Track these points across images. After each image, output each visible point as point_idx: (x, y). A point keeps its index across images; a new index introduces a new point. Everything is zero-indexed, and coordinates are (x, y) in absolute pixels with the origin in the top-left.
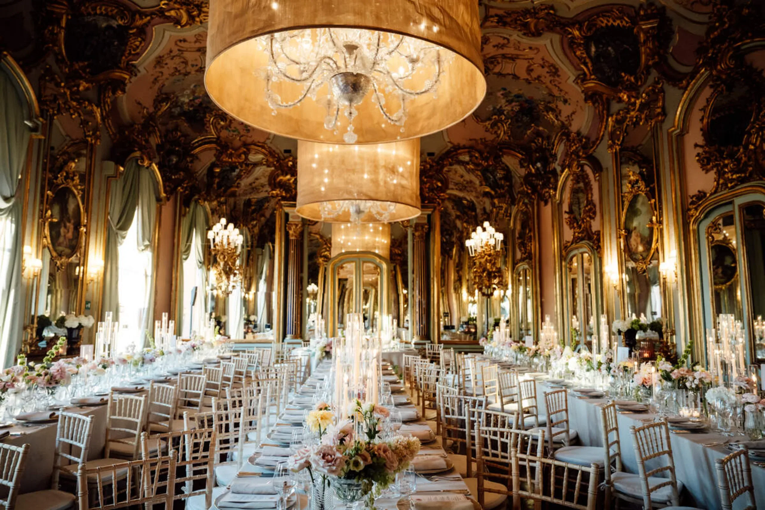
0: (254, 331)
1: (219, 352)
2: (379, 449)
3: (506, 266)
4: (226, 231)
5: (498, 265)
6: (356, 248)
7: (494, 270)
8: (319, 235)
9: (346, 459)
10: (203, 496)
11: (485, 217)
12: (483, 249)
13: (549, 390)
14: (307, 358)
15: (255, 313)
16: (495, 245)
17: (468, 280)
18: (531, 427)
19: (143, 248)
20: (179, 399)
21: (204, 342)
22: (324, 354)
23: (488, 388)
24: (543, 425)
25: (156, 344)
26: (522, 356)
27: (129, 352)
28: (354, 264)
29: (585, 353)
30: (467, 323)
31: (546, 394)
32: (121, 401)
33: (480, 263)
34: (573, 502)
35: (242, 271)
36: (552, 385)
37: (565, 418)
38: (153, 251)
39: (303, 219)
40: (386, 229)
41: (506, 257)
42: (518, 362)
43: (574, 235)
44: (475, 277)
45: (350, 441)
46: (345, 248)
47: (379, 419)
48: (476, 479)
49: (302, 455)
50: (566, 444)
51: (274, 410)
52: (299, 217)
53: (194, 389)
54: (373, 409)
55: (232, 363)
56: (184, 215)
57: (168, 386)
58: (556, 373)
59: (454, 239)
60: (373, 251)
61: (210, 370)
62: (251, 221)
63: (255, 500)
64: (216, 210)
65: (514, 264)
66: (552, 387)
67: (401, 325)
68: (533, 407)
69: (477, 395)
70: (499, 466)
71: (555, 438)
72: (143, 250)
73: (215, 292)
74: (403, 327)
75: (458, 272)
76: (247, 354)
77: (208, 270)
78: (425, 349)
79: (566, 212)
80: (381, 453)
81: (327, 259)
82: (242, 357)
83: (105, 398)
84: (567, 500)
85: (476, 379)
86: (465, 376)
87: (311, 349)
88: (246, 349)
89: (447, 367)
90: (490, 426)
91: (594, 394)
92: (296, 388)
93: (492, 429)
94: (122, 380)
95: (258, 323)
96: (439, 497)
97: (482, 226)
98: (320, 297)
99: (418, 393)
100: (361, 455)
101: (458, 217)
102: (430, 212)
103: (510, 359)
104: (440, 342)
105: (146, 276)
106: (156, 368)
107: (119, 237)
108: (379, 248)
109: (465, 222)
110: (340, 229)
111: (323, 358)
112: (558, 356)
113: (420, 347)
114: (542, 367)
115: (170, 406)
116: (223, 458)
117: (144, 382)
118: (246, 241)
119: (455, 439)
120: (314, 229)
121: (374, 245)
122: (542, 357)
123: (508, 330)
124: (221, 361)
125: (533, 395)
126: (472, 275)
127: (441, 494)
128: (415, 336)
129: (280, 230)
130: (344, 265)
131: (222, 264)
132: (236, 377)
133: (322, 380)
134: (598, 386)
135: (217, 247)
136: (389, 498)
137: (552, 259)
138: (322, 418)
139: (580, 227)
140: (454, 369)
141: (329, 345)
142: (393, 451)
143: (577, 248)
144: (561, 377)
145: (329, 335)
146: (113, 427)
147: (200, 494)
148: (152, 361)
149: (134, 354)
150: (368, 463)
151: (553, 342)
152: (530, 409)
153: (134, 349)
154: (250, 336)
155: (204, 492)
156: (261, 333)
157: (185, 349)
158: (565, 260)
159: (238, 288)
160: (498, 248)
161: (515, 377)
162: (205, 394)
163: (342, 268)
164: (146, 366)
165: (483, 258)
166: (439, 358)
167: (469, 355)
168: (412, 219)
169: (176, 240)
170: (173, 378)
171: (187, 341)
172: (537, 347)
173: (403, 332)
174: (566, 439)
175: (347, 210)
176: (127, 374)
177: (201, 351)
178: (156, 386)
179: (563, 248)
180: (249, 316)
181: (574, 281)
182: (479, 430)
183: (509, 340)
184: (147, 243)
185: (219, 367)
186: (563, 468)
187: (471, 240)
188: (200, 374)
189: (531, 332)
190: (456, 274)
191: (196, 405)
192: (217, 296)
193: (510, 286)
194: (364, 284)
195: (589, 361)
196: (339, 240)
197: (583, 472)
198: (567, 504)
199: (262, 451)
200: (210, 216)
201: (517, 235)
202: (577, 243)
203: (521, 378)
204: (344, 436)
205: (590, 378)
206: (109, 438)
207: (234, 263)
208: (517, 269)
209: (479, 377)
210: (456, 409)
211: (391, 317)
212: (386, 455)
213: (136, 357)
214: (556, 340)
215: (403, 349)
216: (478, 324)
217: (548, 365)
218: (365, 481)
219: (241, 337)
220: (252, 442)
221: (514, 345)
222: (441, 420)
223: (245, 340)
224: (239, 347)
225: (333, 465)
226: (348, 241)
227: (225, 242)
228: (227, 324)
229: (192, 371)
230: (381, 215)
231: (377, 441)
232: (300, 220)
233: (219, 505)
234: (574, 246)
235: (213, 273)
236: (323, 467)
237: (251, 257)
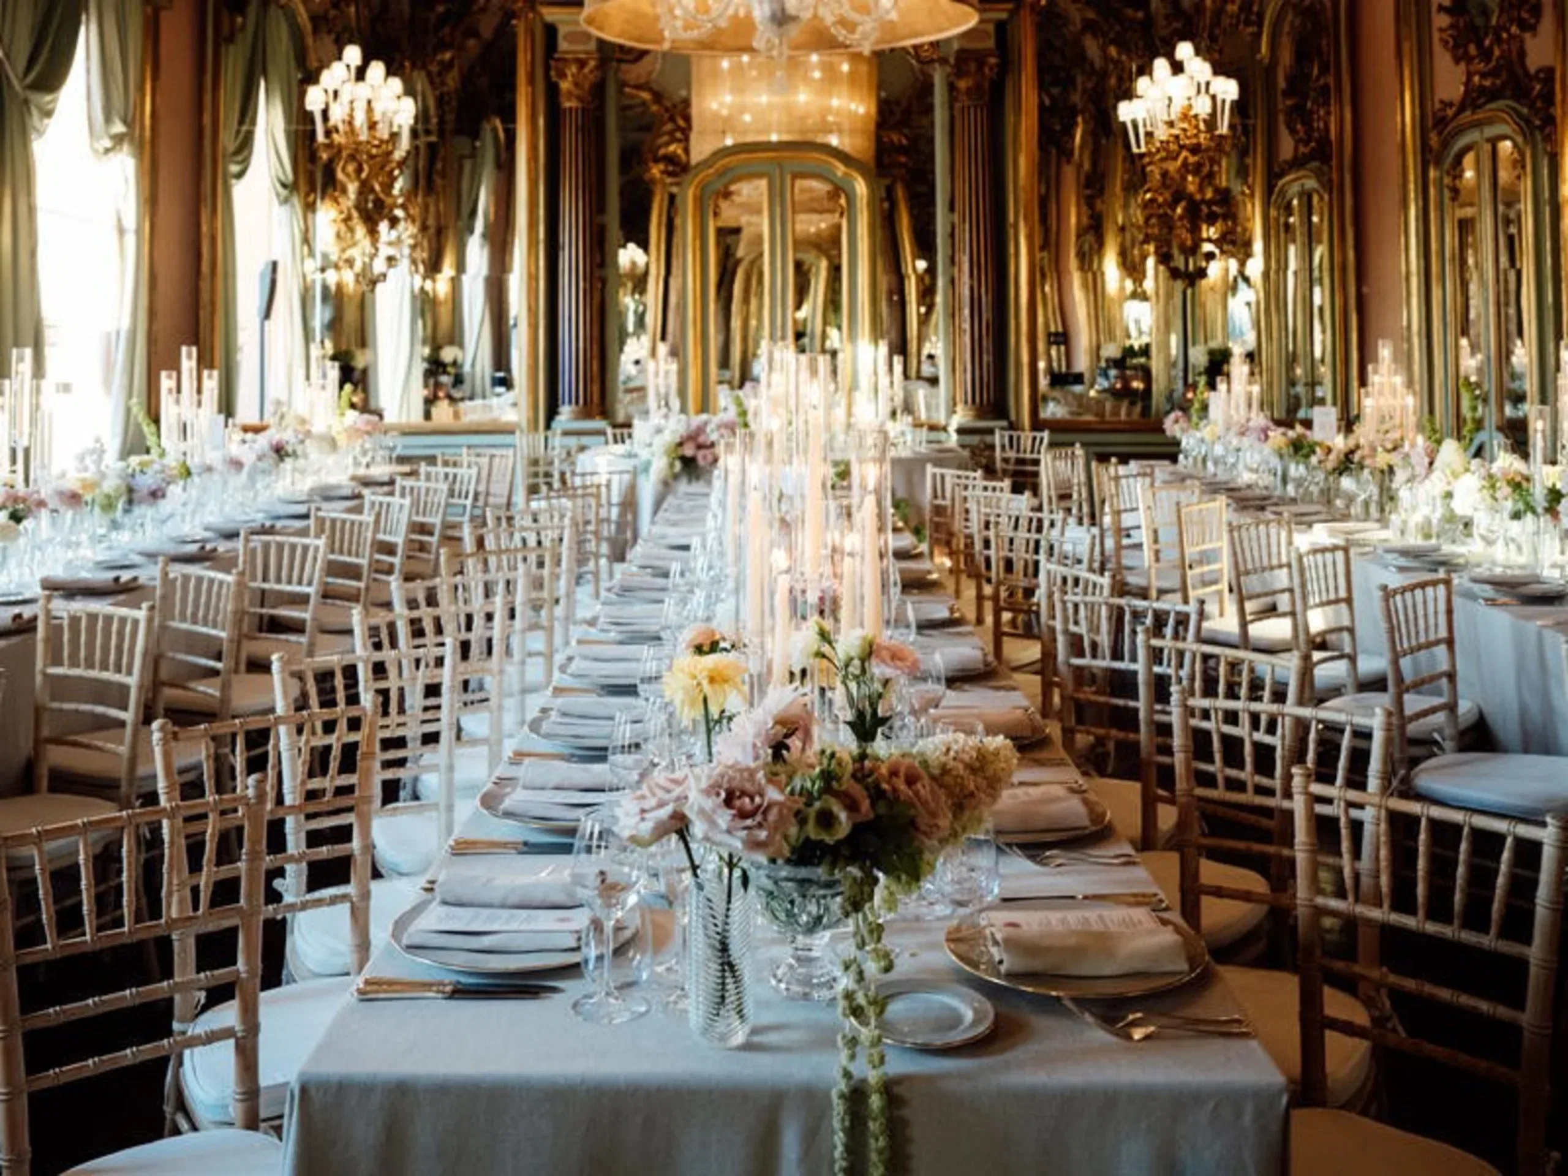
0: (457, 394)
1: (357, 463)
2: (894, 773)
3: (1245, 182)
4: (361, 84)
5: (1223, 182)
6: (767, 131)
7: (1209, 195)
8: (650, 90)
9: (796, 807)
10: (343, 910)
11: (1177, 25)
12: (1175, 131)
13: (1395, 580)
14: (626, 477)
15: (455, 337)
16: (1213, 114)
17: (1122, 229)
18: (1336, 691)
19: (108, 143)
20: (244, 613)
21: (308, 434)
22: (678, 466)
23: (1197, 570)
24: (1377, 684)
25: (164, 442)
26: (1302, 468)
27: (86, 469)
28: (763, 183)
29: (1505, 462)
30: (1119, 363)
31: (1388, 594)
32: (75, 620)
33: (1165, 174)
34: (1487, 932)
35: (414, 211)
36: (1402, 562)
37: (1444, 667)
38: (139, 154)
39: (601, 42)
40: (864, 68)
41: (1244, 152)
42: (1291, 489)
43: (1468, 83)
44: (1147, 220)
45: (803, 749)
46: (734, 131)
47: (886, 683)
48: (1175, 857)
49: (660, 794)
50: (1448, 745)
51: (537, 642)
52: (587, 36)
53: (289, 582)
54: (869, 652)
55: (396, 500)
56: (230, 39)
57: (212, 574)
58: (1412, 524)
59: (1076, 98)
60: (820, 139)
61: (334, 521)
62: (435, 53)
63: (514, 926)
64: (325, 17)
65: (1272, 178)
66: (1401, 569)
67: (913, 373)
68: (1340, 630)
69: (1162, 592)
70: (1253, 818)
71: (1412, 729)
72: (107, 151)
73: (332, 277)
74: (919, 377)
75: (1090, 201)
76: (440, 469)
77: (310, 207)
78: (992, 447)
79: (1441, 8)
80: (902, 786)
81: (679, 168)
82: (428, 478)
83: (27, 612)
84: (1466, 925)
85: (1156, 541)
86: (1121, 532)
87: (636, 449)
88: (437, 452)
89: (1065, 504)
90: (1215, 695)
91: (1536, 589)
92: (596, 574)
93: (1223, 703)
94: (70, 555)
95: (467, 368)
96: (1074, 917)
97: (1170, 56)
98: (654, 288)
99: (979, 588)
100: (839, 795)
101: (1089, 26)
102: (1004, 16)
103: (1266, 480)
104: (1037, 425)
105: (121, 231)
106: (171, 516)
107: (35, 111)
108: (840, 132)
109: (1113, 42)
110: (716, 73)
111: (676, 477)
112: (1421, 470)
113: (975, 440)
114: (1366, 504)
115: (223, 634)
116: (391, 792)
117: (137, 559)
118: (422, 117)
119: (1101, 731)
120: (635, 72)
121: (824, 121)
122: (1366, 472)
123: (1256, 389)
124: (366, 492)
125: (1343, 594)
126: (1138, 216)
127: (1078, 907)
128: (960, 408)
129: (531, 81)
130: (733, 188)
131: (352, 188)
132: (412, 541)
133: (686, 548)
134: (1547, 564)
135: (336, 138)
136: (918, 919)
137: (1396, 162)
138: (712, 680)
139: (1486, 54)
140: (1086, 509)
141: (694, 437)
142: (933, 778)
143: (1478, 124)
144: (1428, 536)
145: (691, 405)
146: (53, 699)
147: (334, 901)
148: (156, 495)
149: (103, 476)
150: (860, 819)
151: (1401, 426)
152: (1332, 638)
153: (100, 459)
154: (443, 412)
155: (344, 897)
156: (478, 402)
157: (254, 457)
158: (1438, 163)
159: (404, 264)
160: (1223, 129)
161: (1284, 534)
162: (325, 596)
163: (727, 195)
164: (138, 510)
165: (1175, 158)
166: (1036, 474)
167: (1134, 466)
168: (948, 41)
169: (207, 119)
170: (222, 547)
171: (257, 430)
172: (1351, 443)
173: (921, 393)
174: (1448, 732)
175: (742, 13)
176: (84, 537)
177: (301, 462)
178: (177, 571)
179: (1430, 123)
180: (436, 348)
181: (1465, 227)
182: (1185, 707)
183: (1259, 419)
184: (119, 128)
185: (359, 510)
186: (1457, 828)
187: (1135, 102)
188: (304, 532)
189: (1324, 391)
190: (1084, 208)
191: (297, 627)
192: (339, 286)
193: (1258, 246)
194: (798, 244)
195: (1518, 485)
196: (714, 106)
197: (1520, 842)
198: (1468, 937)
199: (519, 772)
200: (310, 40)
201: (1282, 84)
202: (1476, 107)
203: (1304, 540)
204: (787, 736)
205: (1522, 540)
206: (46, 732)
207: (388, 187)
208: (1283, 192)
209: (1168, 536)
210: (1104, 639)
211: (883, 348)
212: (917, 793)
213: (110, 485)
214: (1412, 420)
215: (923, 449)
216: (1157, 365)
217: (1388, 497)
218: (854, 871)
219: (416, 416)
220: (475, 742)
221: (1277, 436)
222: (1056, 672)
223: (429, 425)
224: (418, 446)
225: (760, 826)
226: (742, 110)
227: (360, 119)
228: (371, 373)
229: (279, 524)
230: (850, 26)
231: (880, 747)
232: (592, 46)
233: (405, 941)
234: (1467, 116)
235: (327, 216)
236: (729, 832)
237: (439, 166)
